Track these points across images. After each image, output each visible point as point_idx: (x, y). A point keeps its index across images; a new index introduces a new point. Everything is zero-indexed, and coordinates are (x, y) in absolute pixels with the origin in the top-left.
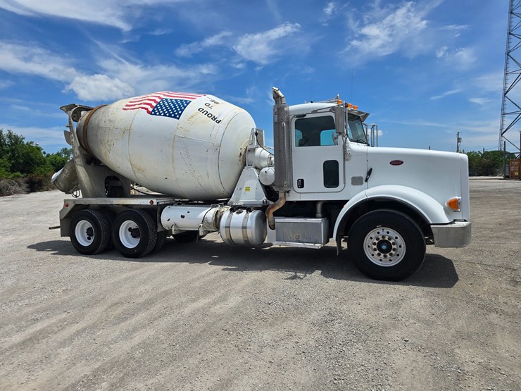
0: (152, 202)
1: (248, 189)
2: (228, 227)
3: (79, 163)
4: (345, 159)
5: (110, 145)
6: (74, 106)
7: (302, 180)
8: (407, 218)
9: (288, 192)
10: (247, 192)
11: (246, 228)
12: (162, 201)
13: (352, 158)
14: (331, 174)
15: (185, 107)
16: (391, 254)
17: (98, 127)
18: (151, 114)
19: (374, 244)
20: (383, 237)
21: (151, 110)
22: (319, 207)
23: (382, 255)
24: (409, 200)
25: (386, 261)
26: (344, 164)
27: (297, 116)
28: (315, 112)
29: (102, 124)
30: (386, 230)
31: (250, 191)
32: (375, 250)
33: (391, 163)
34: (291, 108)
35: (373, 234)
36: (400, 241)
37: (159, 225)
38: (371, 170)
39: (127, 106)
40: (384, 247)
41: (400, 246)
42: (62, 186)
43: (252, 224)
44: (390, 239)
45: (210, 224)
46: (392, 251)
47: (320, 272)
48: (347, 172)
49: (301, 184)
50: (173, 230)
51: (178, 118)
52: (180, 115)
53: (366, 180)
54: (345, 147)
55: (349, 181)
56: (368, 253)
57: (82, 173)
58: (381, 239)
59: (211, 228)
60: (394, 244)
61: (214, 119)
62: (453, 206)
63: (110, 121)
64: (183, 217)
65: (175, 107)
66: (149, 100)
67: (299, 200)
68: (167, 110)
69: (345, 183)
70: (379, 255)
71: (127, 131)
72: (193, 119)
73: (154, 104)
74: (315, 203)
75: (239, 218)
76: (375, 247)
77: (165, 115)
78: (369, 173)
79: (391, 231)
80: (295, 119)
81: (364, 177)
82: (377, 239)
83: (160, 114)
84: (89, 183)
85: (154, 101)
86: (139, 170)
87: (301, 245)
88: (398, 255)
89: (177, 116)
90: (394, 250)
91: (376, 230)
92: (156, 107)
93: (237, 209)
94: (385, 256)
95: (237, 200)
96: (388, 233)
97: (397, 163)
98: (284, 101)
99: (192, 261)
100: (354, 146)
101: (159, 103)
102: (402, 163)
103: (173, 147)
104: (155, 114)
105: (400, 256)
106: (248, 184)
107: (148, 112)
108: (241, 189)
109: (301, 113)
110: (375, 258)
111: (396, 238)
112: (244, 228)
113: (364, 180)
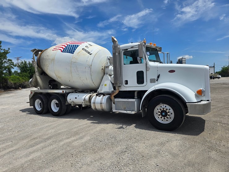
0: (63, 91)
1: (106, 85)
2: (94, 103)
3: (38, 74)
4: (146, 70)
5: (47, 67)
6: (35, 49)
8: (174, 99)
9: (120, 86)
10: (105, 86)
11: (102, 103)
12: (68, 91)
13: (150, 69)
14: (140, 78)
15: (76, 48)
16: (167, 118)
17: (43, 59)
18: (62, 52)
19: (159, 112)
20: (163, 109)
21: (62, 50)
23: (163, 118)
24: (176, 90)
25: (165, 121)
26: (146, 73)
27: (124, 50)
28: (132, 47)
29: (45, 57)
30: (165, 105)
31: (107, 86)
32: (159, 115)
33: (169, 72)
34: (121, 46)
35: (158, 107)
36: (172, 111)
37: (66, 101)
38: (159, 75)
39: (54, 49)
40: (163, 114)
41: (172, 114)
42: (33, 84)
43: (104, 102)
44: (166, 110)
45: (87, 101)
46: (168, 116)
47: (135, 125)
48: (148, 77)
49: (127, 82)
50: (72, 104)
51: (73, 54)
52: (74, 52)
53: (157, 80)
54: (146, 64)
55: (149, 81)
56: (156, 117)
57: (39, 78)
58: (162, 110)
59: (88, 103)
60: (168, 112)
61: (89, 53)
62: (200, 93)
63: (47, 56)
64: (76, 98)
65: (72, 48)
66: (62, 45)
67: (126, 90)
68: (69, 50)
69: (147, 82)
70: (161, 117)
71: (53, 60)
72: (80, 54)
73: (64, 47)
74: (134, 91)
75: (99, 99)
76: (159, 114)
78: (158, 77)
79: (167, 106)
80: (123, 51)
82: (161, 110)
84: (42, 83)
85: (65, 46)
86: (59, 77)
87: (125, 112)
88: (171, 118)
89: (72, 52)
90: (169, 115)
91: (160, 105)
92: (65, 49)
93: (99, 94)
95: (101, 90)
96: (166, 107)
98: (117, 43)
99: (80, 118)
100: (151, 64)
101: (66, 47)
102: (175, 71)
103: (71, 67)
104: (64, 52)
105: (172, 119)
106: (106, 83)
107: (62, 51)
108: (103, 85)
109: (126, 48)
110: (159, 119)
111: (170, 109)
112: (101, 103)
113: (156, 80)
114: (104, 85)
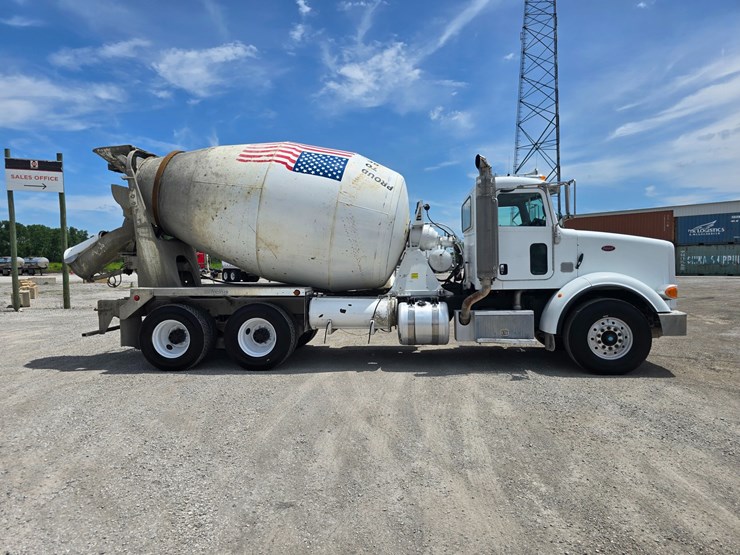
0: (297, 292)
1: (415, 276)
2: (412, 325)
3: (146, 235)
4: (554, 242)
5: (217, 210)
7: (506, 266)
10: (415, 280)
11: (437, 325)
13: (562, 241)
14: (539, 259)
15: (344, 166)
16: (617, 346)
17: (191, 182)
18: (294, 170)
19: (599, 336)
20: (609, 328)
22: (518, 296)
23: (607, 347)
24: (636, 288)
25: (610, 354)
26: (553, 248)
27: (502, 191)
28: (521, 187)
29: (200, 178)
30: (611, 320)
31: (419, 276)
32: (599, 342)
33: (602, 248)
35: (597, 326)
36: (627, 331)
38: (582, 255)
39: (243, 156)
40: (611, 339)
41: (627, 337)
44: (615, 330)
45: (383, 320)
46: (618, 343)
48: (556, 257)
49: (505, 271)
50: (330, 330)
51: (340, 180)
52: (341, 175)
53: (577, 267)
54: (554, 229)
55: (558, 267)
56: (592, 345)
57: (149, 249)
58: (606, 330)
59: (382, 325)
60: (620, 335)
61: (384, 184)
62: (671, 294)
63: (217, 175)
64: (343, 311)
65: (329, 164)
66: (283, 151)
67: (501, 288)
68: (318, 168)
69: (553, 270)
70: (604, 347)
72: (359, 183)
73: (295, 158)
74: (512, 293)
75: (423, 311)
76: (600, 339)
77: (317, 174)
78: (581, 259)
79: (617, 321)
80: (498, 193)
81: (575, 262)
82: (602, 330)
83: (309, 172)
85: (292, 153)
86: (269, 245)
88: (624, 347)
89: (335, 176)
90: (620, 341)
91: (601, 321)
92: (298, 161)
94: (610, 349)
95: (401, 290)
96: (613, 323)
97: (609, 248)
101: (301, 158)
102: (614, 248)
103: (334, 217)
105: (626, 348)
106: (414, 269)
107: (289, 167)
108: (405, 276)
109: (505, 187)
110: (599, 351)
111: (623, 328)
112: (435, 325)
113: (575, 266)
114: (409, 276)
